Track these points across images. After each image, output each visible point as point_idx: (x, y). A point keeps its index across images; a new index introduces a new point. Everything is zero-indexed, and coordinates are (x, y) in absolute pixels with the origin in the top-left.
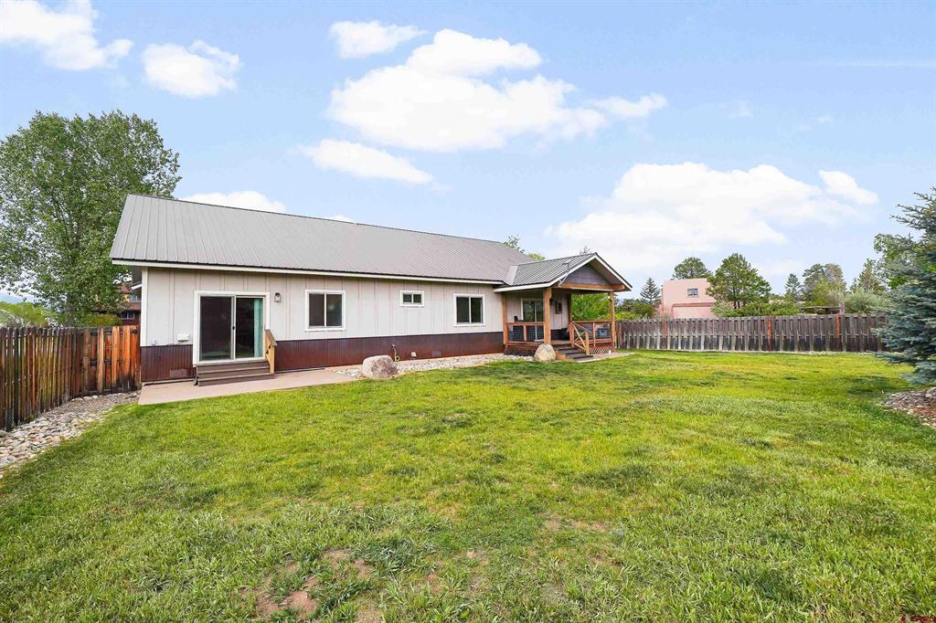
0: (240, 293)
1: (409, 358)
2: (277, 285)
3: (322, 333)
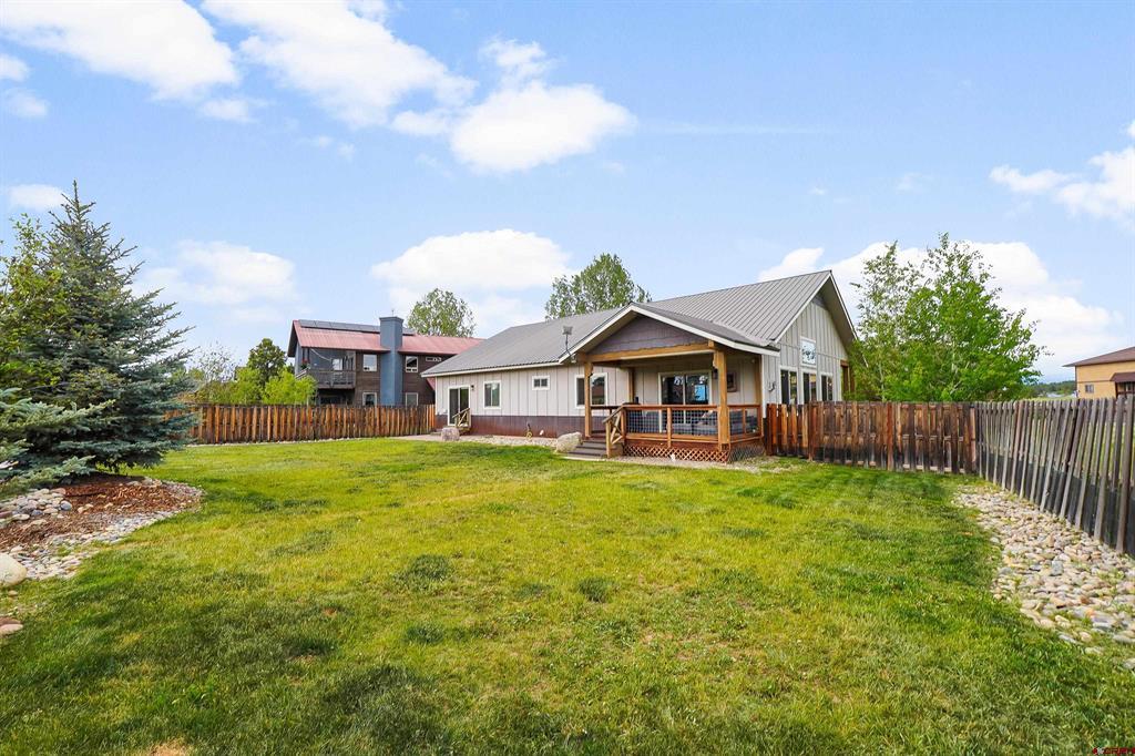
0: (462, 387)
1: (537, 435)
2: (474, 380)
3: (491, 411)
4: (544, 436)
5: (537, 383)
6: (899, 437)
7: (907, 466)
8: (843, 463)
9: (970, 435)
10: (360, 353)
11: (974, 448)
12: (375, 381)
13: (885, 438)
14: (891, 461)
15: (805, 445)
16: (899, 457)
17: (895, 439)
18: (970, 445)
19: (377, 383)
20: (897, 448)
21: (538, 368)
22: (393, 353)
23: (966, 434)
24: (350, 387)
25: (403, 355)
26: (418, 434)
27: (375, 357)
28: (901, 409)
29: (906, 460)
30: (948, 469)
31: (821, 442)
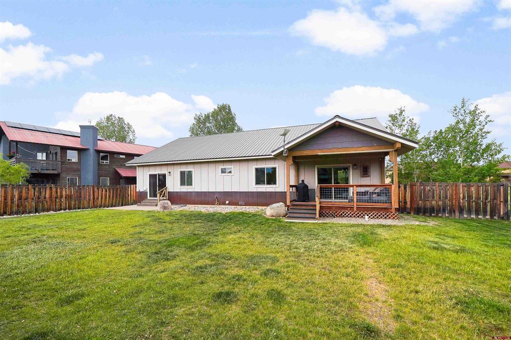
0: (159, 173)
1: (224, 204)
2: (170, 169)
3: (185, 189)
4: (229, 204)
5: (223, 171)
6: (461, 201)
7: (465, 216)
8: (431, 215)
9: (500, 199)
10: (64, 149)
11: (502, 206)
12: (76, 169)
13: (454, 201)
14: (457, 214)
15: (408, 206)
16: (461, 211)
17: (459, 203)
18: (500, 204)
19: (79, 170)
20: (461, 207)
21: (223, 161)
22: (92, 151)
23: (499, 199)
24: (55, 172)
25: (98, 152)
26: (122, 205)
27: (76, 152)
28: (462, 186)
29: (465, 213)
30: (488, 217)
31: (418, 205)
